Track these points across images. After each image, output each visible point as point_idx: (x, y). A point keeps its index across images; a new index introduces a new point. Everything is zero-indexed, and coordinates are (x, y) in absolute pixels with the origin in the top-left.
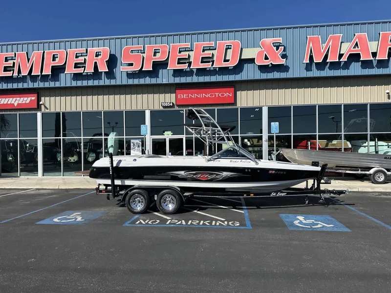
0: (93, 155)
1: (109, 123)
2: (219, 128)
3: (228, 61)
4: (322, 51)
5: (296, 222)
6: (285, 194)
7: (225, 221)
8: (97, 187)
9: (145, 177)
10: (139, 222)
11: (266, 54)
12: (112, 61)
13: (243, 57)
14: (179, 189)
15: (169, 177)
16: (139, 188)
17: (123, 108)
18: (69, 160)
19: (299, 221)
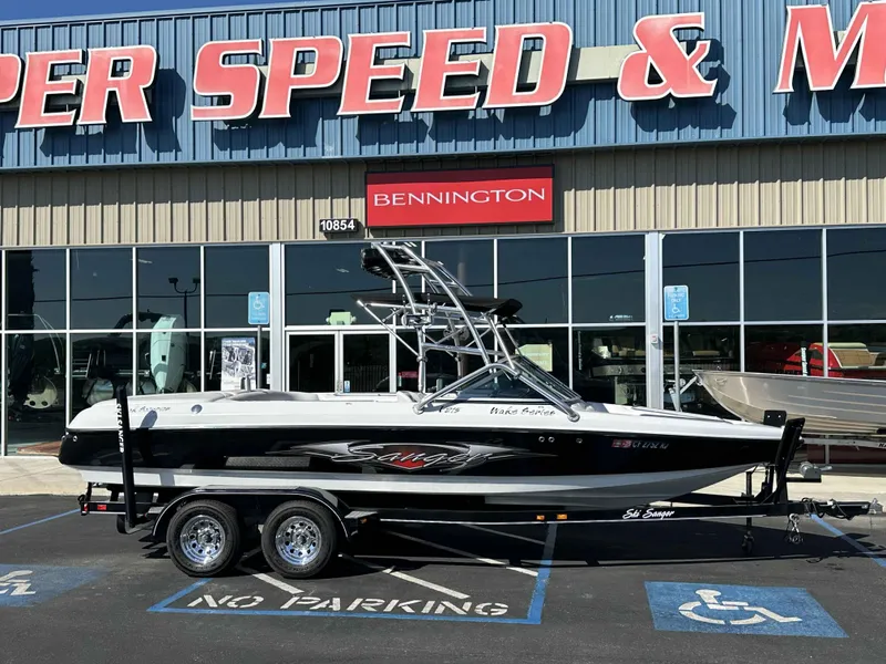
0: (103, 388)
1: (174, 281)
2: (459, 308)
3: (532, 87)
4: (836, 54)
5: (687, 609)
6: (669, 514)
7: (466, 600)
8: (85, 492)
9: (231, 460)
10: (200, 600)
11: (652, 66)
12: (166, 92)
13: (579, 77)
14: (334, 500)
15: (306, 462)
16: (210, 496)
17: (198, 238)
18: (27, 403)
19: (698, 604)
